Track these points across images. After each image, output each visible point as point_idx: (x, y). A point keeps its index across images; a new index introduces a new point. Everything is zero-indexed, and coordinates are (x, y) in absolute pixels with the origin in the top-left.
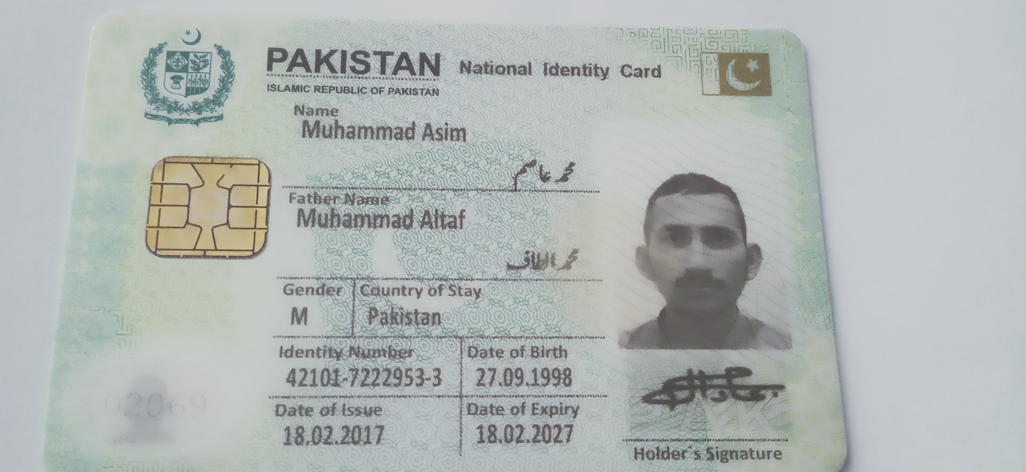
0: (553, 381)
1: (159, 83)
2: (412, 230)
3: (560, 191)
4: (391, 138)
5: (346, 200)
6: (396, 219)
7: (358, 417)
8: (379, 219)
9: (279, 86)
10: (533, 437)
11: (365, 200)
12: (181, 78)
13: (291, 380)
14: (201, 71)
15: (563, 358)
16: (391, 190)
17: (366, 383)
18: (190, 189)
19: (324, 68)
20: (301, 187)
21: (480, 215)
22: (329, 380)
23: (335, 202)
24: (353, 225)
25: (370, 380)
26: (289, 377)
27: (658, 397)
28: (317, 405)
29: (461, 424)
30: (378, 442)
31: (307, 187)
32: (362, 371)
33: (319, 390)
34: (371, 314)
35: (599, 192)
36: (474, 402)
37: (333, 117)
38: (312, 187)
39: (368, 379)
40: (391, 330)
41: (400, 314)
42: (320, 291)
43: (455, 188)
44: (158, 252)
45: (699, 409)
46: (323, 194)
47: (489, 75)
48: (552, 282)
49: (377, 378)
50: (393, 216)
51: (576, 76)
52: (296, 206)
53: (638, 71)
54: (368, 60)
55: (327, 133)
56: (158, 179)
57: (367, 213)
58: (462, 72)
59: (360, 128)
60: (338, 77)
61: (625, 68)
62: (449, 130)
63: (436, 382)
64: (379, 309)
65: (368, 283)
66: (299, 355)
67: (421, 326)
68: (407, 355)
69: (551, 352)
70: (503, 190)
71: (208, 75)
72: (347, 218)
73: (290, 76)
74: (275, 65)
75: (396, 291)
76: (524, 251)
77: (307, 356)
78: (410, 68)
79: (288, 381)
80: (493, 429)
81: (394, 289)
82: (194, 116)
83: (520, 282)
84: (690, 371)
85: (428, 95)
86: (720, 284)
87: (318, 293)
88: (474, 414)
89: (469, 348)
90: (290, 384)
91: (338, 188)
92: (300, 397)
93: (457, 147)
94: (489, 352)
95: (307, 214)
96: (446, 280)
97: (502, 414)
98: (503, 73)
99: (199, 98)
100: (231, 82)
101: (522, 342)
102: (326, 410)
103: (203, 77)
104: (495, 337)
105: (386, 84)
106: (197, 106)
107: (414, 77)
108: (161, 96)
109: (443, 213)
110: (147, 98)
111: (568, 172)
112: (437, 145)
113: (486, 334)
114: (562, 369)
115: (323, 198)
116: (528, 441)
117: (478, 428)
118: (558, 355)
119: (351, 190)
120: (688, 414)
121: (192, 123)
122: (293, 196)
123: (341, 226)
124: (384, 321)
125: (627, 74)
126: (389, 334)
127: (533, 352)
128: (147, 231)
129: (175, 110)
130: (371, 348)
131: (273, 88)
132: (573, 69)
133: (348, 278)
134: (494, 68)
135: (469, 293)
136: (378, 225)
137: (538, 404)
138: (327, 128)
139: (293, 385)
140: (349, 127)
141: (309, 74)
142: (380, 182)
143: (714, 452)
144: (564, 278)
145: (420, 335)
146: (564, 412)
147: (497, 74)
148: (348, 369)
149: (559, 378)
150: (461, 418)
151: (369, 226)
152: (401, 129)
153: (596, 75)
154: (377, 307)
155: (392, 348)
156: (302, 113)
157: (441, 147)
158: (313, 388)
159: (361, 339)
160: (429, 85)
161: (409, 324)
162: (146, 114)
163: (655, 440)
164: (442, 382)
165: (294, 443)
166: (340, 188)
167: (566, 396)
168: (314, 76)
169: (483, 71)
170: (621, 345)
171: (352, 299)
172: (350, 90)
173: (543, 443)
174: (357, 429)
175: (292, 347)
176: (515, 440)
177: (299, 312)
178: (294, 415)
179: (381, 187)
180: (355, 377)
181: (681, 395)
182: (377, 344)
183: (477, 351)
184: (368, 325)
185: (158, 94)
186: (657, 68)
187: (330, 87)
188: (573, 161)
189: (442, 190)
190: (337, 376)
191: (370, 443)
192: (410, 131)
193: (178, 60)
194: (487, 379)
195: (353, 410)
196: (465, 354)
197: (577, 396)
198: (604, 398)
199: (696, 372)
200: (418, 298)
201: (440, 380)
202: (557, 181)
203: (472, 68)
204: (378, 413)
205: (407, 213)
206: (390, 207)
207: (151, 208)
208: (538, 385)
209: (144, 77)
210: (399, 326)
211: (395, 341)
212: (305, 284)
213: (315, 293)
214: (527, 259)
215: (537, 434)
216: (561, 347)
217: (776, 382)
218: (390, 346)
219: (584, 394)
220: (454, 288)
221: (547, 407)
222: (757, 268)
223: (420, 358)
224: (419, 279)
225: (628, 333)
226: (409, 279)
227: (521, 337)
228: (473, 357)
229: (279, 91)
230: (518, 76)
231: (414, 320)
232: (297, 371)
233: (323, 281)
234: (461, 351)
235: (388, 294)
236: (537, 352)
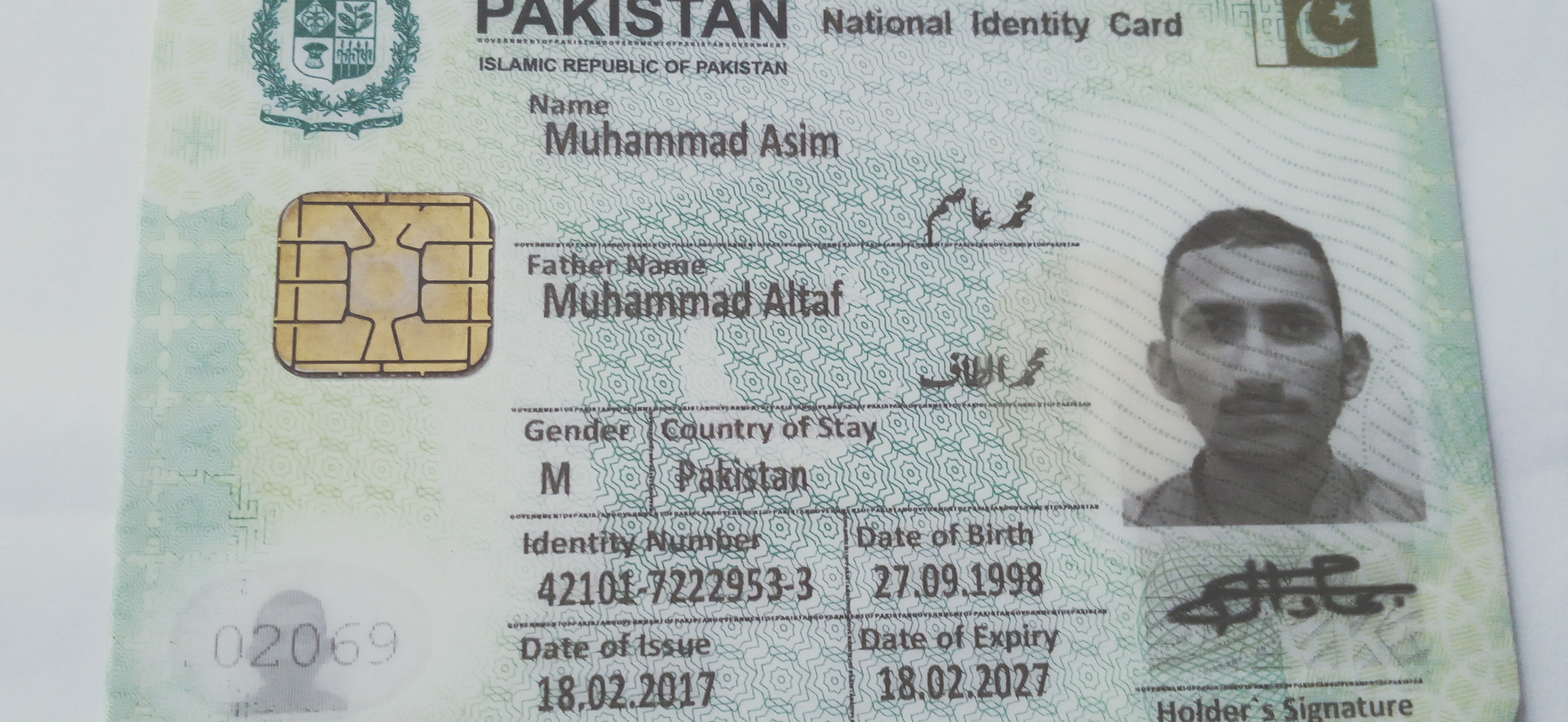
0: (1009, 586)
1: (283, 58)
2: (749, 318)
3: (1010, 245)
4: (704, 153)
5: (629, 265)
6: (719, 299)
7: (669, 658)
8: (690, 300)
9: (500, 60)
10: (978, 687)
11: (663, 267)
12: (323, 48)
13: (546, 594)
14: (358, 34)
15: (1026, 545)
16: (708, 248)
17: (679, 596)
18: (349, 251)
19: (580, 26)
20: (548, 245)
21: (869, 290)
22: (614, 592)
23: (609, 271)
24: (643, 312)
25: (686, 591)
26: (543, 589)
27: (1195, 612)
28: (595, 638)
29: (851, 666)
30: (706, 702)
31: (558, 245)
32: (672, 576)
33: (598, 611)
34: (682, 471)
35: (1078, 245)
36: (872, 626)
37: (600, 117)
38: (568, 245)
39: (683, 590)
40: (720, 501)
41: (734, 471)
42: (591, 432)
43: (823, 241)
44: (298, 368)
45: (1269, 631)
46: (588, 256)
47: (875, 36)
48: (1000, 409)
49: (699, 587)
50: (715, 295)
51: (1030, 35)
52: (540, 279)
53: (1140, 25)
54: (658, 10)
55: (590, 145)
56: (291, 232)
57: (668, 289)
58: (826, 30)
59: (648, 136)
60: (605, 43)
61: (1118, 18)
62: (808, 137)
63: (804, 593)
64: (696, 464)
65: (675, 416)
66: (558, 549)
67: (772, 492)
68: (750, 544)
69: (1005, 535)
70: (908, 245)
71: (371, 42)
72: (631, 299)
73: (519, 41)
74: (491, 21)
75: (725, 430)
76: (949, 355)
77: (572, 550)
78: (733, 24)
79: (541, 595)
80: (907, 674)
81: (721, 426)
82: (350, 117)
83: (944, 409)
84: (1251, 564)
85: (768, 74)
86: (1298, 407)
87: (587, 437)
88: (872, 648)
89: (859, 530)
90: (544, 602)
91: (614, 245)
92: (564, 624)
93: (823, 167)
94: (894, 536)
95: (560, 292)
96: (814, 408)
97: (923, 648)
98: (900, 31)
99: (358, 85)
100: (413, 54)
101: (953, 517)
102: (611, 646)
103: (363, 47)
104: (905, 510)
105: (692, 55)
106: (354, 100)
107: (741, 40)
108: (288, 82)
109: (802, 288)
110: (263, 85)
111: (1022, 210)
112: (787, 166)
113: (888, 505)
114: (1024, 565)
115: (588, 263)
116: (971, 695)
117: (881, 673)
118: (1017, 540)
119: (638, 249)
120: (1249, 641)
121: (346, 130)
122: (535, 261)
123: (623, 313)
124: (706, 484)
125: (1122, 30)
126: (716, 508)
127: (972, 535)
128: (275, 329)
129: (317, 108)
130: (685, 533)
131: (489, 64)
132: (1025, 22)
133: (640, 409)
134: (884, 21)
135: (855, 430)
136: (687, 311)
137: (985, 628)
138: (590, 136)
139: (551, 604)
140: (628, 134)
141: (553, 37)
142: (689, 233)
143: (1297, 706)
144: (1023, 402)
145: (771, 509)
146: (1031, 641)
147: (889, 34)
148: (647, 571)
149: (1021, 580)
150: (850, 656)
151: (673, 313)
152: (722, 136)
153: (1067, 32)
154: (694, 458)
155: (722, 533)
156: (544, 110)
157: (794, 168)
158: (587, 606)
159: (668, 518)
160: (769, 54)
161: (752, 488)
162: (263, 115)
163: (1194, 688)
164: (814, 593)
165: (556, 708)
166: (618, 245)
167: (1033, 613)
168: (563, 42)
169: (864, 29)
170: (1127, 519)
171: (647, 446)
172: (629, 65)
173: (996, 698)
174: (667, 680)
175: (546, 534)
176: (947, 693)
177: (556, 473)
178: (555, 655)
179: (691, 241)
180: (659, 586)
181: (1237, 607)
182: (697, 526)
183: (873, 536)
184: (676, 492)
185: (282, 78)
186: (1174, 17)
187: (592, 61)
188: (1029, 190)
189: (800, 246)
190: (627, 584)
191: (693, 704)
192: (738, 140)
193: (316, 14)
194: (893, 587)
195: (659, 645)
196: (853, 541)
197: (1054, 613)
198: (1100, 615)
199: (1261, 565)
200: (766, 441)
201: (810, 589)
202: (1003, 227)
203: (845, 23)
204: (703, 650)
205: (740, 289)
206: (708, 278)
207: (282, 286)
208: (984, 594)
209: (255, 46)
210: (734, 494)
211: (728, 520)
212: (563, 420)
213: (581, 436)
214: (955, 369)
215: (986, 682)
216: (1021, 524)
217: (1401, 578)
218: (719, 530)
219: (1066, 609)
220: (828, 423)
221: (1001, 633)
222: (1361, 378)
223: (774, 550)
224: (768, 408)
225: (1138, 498)
226: (748, 408)
227: (951, 509)
228: (866, 546)
229: (500, 68)
230: (927, 36)
231: (759, 481)
232: (557, 578)
233: (594, 414)
234: (846, 535)
235: (712, 435)
236: (979, 534)
